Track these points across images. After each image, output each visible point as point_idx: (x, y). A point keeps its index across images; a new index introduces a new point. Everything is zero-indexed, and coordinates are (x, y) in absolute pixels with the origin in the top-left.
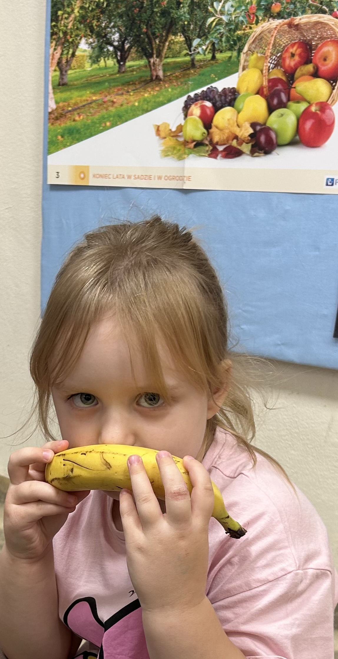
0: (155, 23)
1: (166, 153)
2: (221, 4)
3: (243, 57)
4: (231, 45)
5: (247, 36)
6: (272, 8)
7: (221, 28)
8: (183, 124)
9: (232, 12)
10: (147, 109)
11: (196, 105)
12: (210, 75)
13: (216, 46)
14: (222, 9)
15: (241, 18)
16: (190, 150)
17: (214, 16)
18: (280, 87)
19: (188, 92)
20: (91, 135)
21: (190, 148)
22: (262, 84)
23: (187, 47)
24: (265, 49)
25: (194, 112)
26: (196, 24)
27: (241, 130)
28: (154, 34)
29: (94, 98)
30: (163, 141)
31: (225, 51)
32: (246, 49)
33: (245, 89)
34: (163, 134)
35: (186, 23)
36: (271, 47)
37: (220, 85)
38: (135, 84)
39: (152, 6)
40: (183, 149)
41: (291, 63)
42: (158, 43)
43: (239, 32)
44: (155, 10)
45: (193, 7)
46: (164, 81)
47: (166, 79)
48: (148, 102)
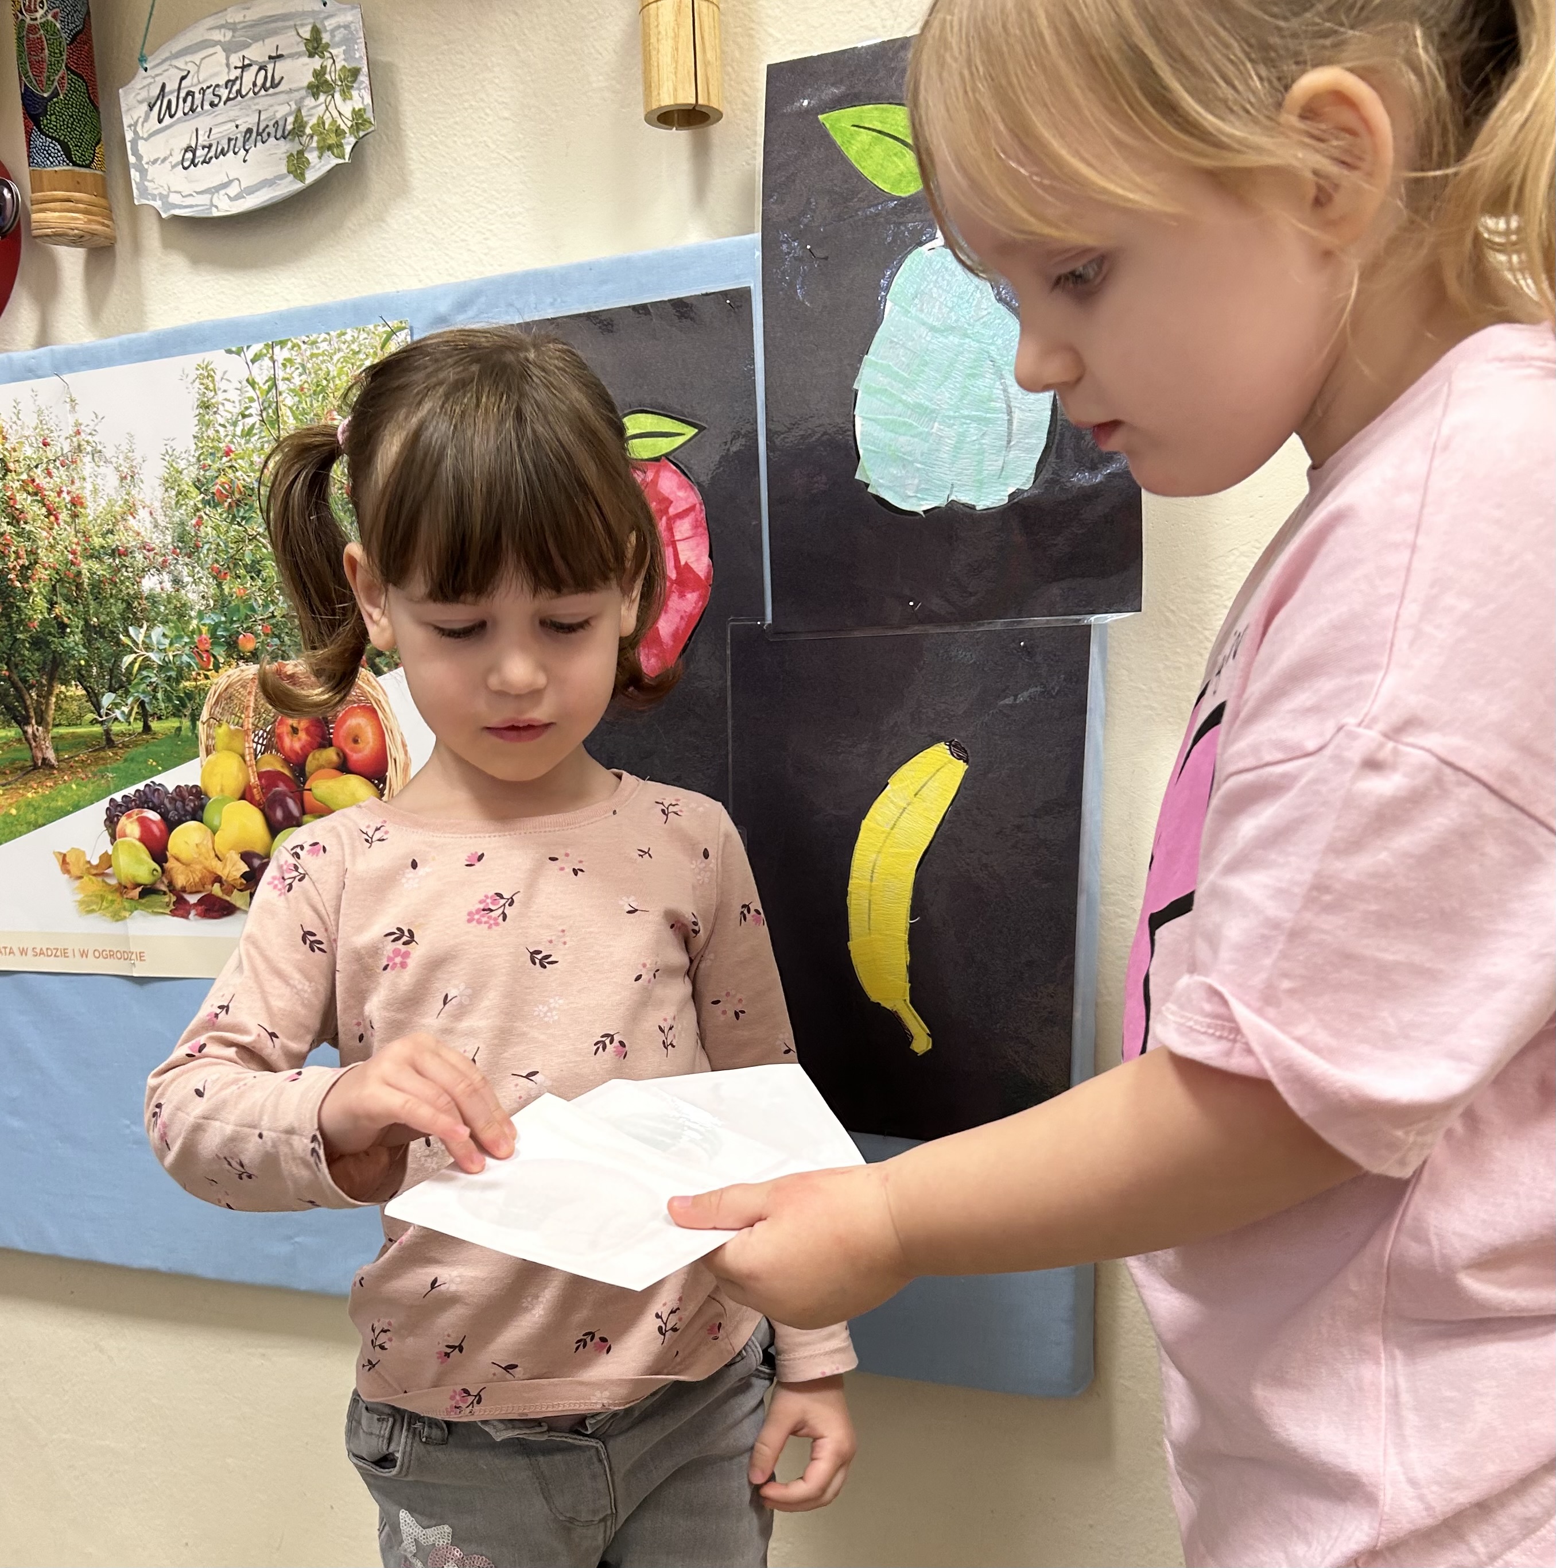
0: (23, 661)
1: (87, 907)
2: (143, 631)
3: (201, 729)
4: (175, 707)
5: (203, 691)
6: (240, 642)
7: (152, 674)
8: (110, 853)
9: (167, 646)
10: (36, 821)
11: (129, 816)
12: (146, 761)
13: (147, 706)
14: (147, 641)
15: (185, 659)
16: (133, 903)
17: (133, 652)
18: (281, 788)
19: (110, 794)
21: (134, 898)
22: (249, 781)
23: (92, 708)
24: (240, 718)
25: (128, 831)
26: (101, 666)
27: (225, 866)
28: (24, 680)
30: (77, 883)
31: (167, 718)
32: (205, 715)
33: (219, 789)
34: (75, 871)
35: (83, 662)
36: (252, 714)
37: (171, 780)
38: (5, 773)
39: (12, 629)
40: (119, 900)
41: (294, 744)
42: (35, 697)
43: (187, 684)
44: (19, 636)
45: (90, 635)
46: (59, 770)
47: (63, 765)
48: (35, 809)
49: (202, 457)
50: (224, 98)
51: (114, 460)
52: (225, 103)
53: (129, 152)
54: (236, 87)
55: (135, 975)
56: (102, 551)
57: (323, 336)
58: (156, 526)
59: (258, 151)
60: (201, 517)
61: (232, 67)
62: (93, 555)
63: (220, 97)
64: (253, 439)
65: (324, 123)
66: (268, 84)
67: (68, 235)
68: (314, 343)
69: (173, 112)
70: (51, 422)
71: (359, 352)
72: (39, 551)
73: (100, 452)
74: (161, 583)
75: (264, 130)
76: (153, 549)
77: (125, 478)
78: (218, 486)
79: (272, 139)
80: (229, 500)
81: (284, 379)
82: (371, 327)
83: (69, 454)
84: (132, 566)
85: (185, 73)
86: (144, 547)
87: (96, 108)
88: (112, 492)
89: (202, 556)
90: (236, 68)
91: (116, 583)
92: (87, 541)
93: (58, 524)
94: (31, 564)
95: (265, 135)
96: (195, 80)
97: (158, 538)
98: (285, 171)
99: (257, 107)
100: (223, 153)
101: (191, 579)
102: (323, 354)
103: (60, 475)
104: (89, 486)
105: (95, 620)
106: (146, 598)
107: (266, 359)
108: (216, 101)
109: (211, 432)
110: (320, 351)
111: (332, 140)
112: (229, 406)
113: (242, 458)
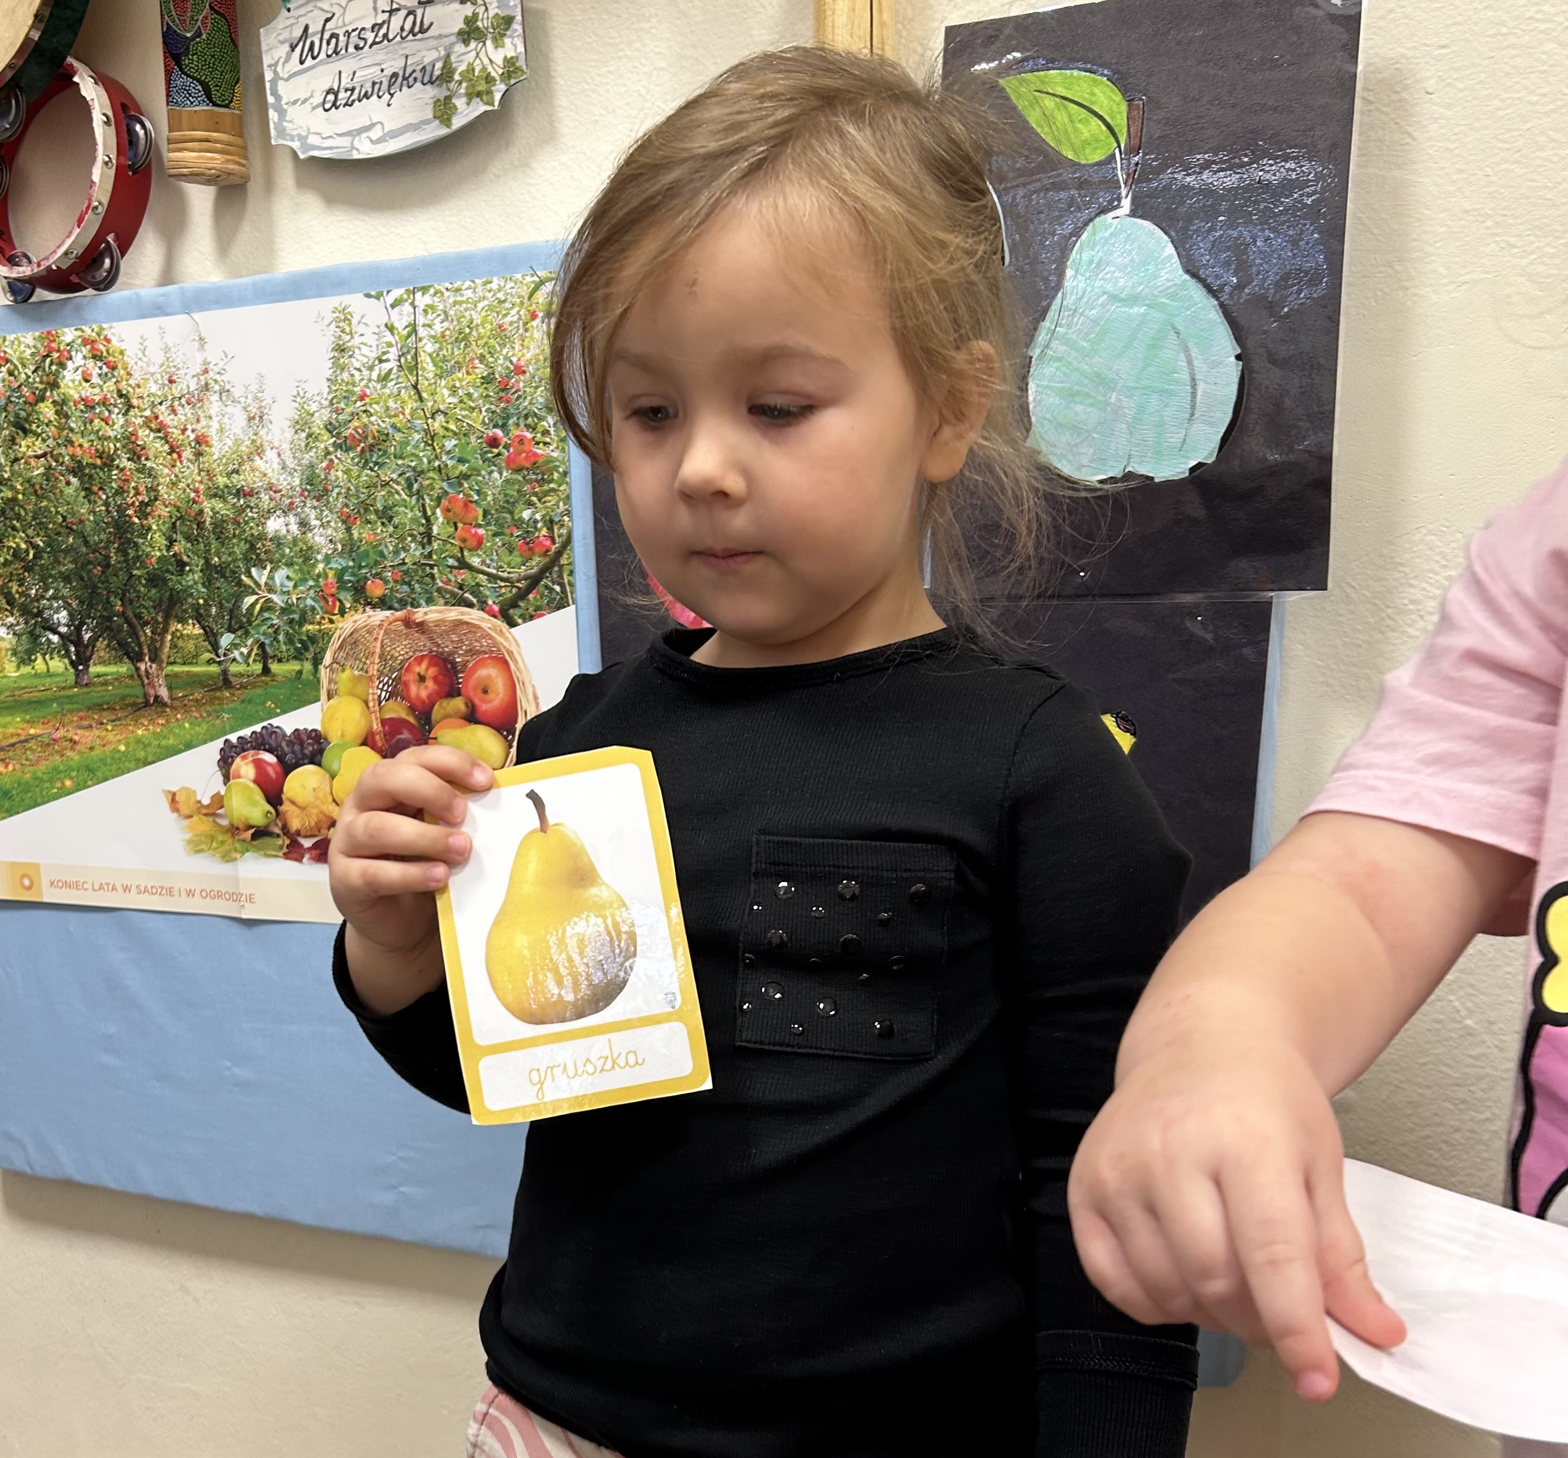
0: (139, 597)
2: (266, 572)
3: (324, 674)
4: (296, 649)
5: (327, 635)
6: (368, 587)
7: (273, 617)
8: (223, 793)
9: (291, 589)
10: (146, 759)
11: (244, 758)
12: (264, 703)
13: (267, 648)
14: (270, 582)
15: (309, 602)
16: (245, 845)
17: (254, 593)
18: (405, 735)
19: (225, 734)
20: (36, 805)
21: (244, 840)
22: (372, 728)
23: (210, 647)
24: (365, 663)
25: (242, 772)
26: (221, 606)
28: (139, 617)
29: (32, 731)
30: (187, 822)
31: (288, 660)
32: (328, 659)
33: (339, 733)
34: (185, 810)
35: (201, 601)
36: (377, 660)
37: (289, 723)
38: (115, 709)
39: (128, 565)
40: (230, 841)
41: (421, 692)
42: (150, 634)
43: (310, 627)
44: (135, 572)
45: (210, 574)
46: (172, 707)
47: (176, 703)
48: (145, 746)
49: (335, 401)
50: (370, 42)
51: (243, 400)
52: (371, 47)
53: (268, 92)
54: (383, 31)
55: (244, 916)
56: (226, 490)
57: (468, 283)
58: (283, 468)
59: (403, 96)
60: (331, 461)
61: (380, 10)
62: (216, 494)
63: (365, 40)
64: (390, 384)
65: (473, 70)
66: (417, 29)
67: (204, 175)
68: (458, 290)
69: (316, 54)
70: (179, 360)
71: (504, 301)
72: (160, 488)
73: (228, 391)
74: (287, 525)
75: (410, 75)
76: (280, 491)
77: (254, 418)
78: (350, 431)
79: (418, 84)
80: (362, 445)
81: (424, 326)
82: (519, 276)
83: (196, 392)
84: (257, 506)
85: (330, 15)
86: (270, 487)
87: (236, 47)
88: (239, 431)
89: (331, 499)
90: (383, 12)
91: (239, 524)
92: (210, 479)
93: (181, 462)
94: (150, 500)
95: (411, 80)
96: (340, 23)
97: (285, 480)
98: (431, 116)
99: (407, 52)
100: (367, 96)
101: (318, 523)
102: (467, 302)
103: (185, 413)
104: (215, 425)
105: (216, 559)
106: (271, 540)
107: (407, 304)
108: (361, 44)
109: (345, 376)
110: (464, 299)
111: (482, 87)
112: (365, 350)
113: (377, 403)
